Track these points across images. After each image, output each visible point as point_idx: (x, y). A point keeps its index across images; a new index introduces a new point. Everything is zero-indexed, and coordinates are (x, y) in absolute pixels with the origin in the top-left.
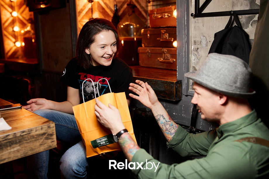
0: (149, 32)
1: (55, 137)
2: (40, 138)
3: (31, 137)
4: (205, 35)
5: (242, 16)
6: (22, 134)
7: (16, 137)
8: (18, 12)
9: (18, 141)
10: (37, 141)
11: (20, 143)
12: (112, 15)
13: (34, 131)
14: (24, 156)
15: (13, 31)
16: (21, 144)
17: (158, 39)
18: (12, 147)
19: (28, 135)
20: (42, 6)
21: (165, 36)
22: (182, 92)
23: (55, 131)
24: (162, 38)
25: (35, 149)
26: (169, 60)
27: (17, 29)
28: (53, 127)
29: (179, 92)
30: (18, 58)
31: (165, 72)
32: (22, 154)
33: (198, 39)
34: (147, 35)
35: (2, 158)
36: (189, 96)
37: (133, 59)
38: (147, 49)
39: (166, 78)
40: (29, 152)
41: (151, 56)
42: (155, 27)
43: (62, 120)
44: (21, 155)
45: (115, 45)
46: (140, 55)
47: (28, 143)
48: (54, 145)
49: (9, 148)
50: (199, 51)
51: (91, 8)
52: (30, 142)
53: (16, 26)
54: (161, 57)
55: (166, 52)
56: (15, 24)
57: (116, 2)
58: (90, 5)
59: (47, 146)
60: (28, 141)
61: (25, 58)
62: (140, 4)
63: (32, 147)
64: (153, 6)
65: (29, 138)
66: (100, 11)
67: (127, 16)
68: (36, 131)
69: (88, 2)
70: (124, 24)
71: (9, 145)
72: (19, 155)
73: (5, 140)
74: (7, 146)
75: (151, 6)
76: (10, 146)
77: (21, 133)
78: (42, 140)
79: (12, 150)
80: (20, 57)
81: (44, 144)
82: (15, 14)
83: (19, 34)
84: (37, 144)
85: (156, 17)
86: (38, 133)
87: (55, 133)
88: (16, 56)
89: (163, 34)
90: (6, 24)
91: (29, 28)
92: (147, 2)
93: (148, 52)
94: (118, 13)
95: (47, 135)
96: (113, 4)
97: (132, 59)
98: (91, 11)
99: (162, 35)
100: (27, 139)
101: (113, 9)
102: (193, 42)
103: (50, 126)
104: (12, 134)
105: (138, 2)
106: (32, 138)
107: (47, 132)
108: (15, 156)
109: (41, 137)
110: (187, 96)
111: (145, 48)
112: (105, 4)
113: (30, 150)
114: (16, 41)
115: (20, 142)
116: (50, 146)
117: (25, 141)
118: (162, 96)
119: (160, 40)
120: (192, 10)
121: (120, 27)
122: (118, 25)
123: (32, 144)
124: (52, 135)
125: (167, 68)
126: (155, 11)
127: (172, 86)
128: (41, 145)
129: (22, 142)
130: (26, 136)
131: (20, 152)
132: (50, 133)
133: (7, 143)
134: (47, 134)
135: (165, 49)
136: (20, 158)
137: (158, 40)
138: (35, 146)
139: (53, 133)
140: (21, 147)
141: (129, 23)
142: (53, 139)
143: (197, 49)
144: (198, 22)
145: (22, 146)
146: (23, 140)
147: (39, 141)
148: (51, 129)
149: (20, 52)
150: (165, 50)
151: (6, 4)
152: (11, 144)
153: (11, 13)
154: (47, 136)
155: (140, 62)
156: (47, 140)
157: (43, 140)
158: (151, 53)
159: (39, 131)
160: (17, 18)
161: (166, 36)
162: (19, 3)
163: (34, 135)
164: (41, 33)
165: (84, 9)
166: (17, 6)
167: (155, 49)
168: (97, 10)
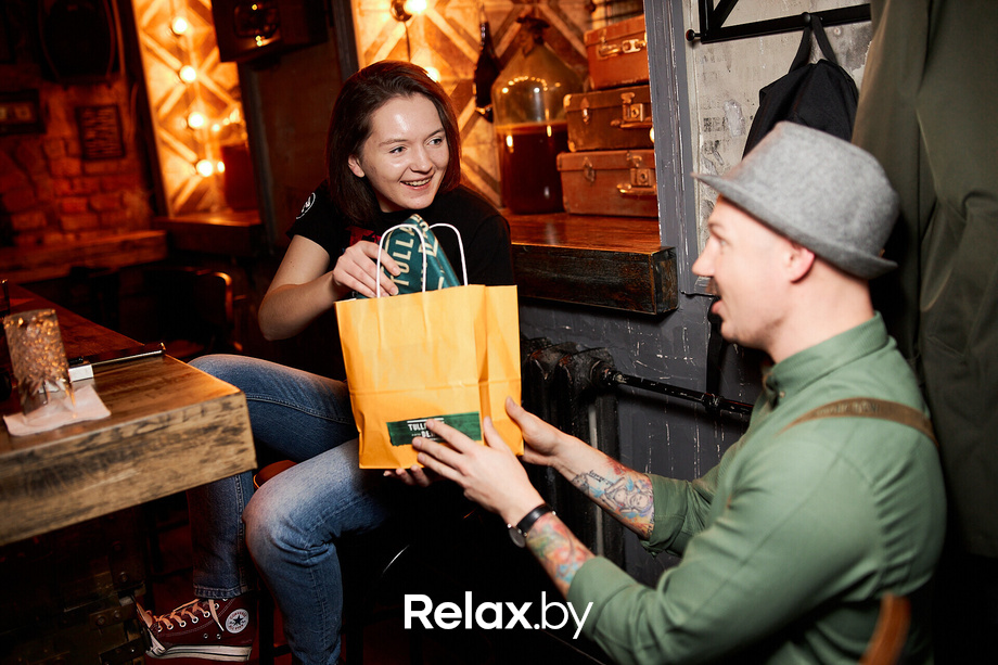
0: (585, 103)
1: (247, 437)
2: (198, 442)
3: (168, 439)
4: (736, 98)
5: (843, 26)
6: (141, 431)
7: (121, 439)
8: (200, 66)
9: (128, 452)
10: (191, 449)
11: (137, 459)
12: (474, 56)
13: (180, 420)
14: (152, 499)
15: (188, 127)
16: (139, 461)
17: (613, 123)
18: (110, 470)
19: (159, 432)
20: (260, 42)
21: (635, 113)
22: (676, 286)
23: (246, 420)
24: (625, 118)
25: (185, 475)
26: (648, 186)
27: (199, 119)
28: (241, 406)
29: (668, 287)
30: (207, 211)
31: (637, 225)
32: (144, 490)
33: (715, 113)
34: (581, 111)
35: (80, 504)
36: (696, 297)
37: (547, 193)
38: (584, 156)
39: (628, 243)
40: (168, 483)
41: (595, 178)
42: (606, 84)
43: (284, 391)
44: (141, 494)
45: (440, 140)
46: (565, 178)
47: (161, 456)
48: (245, 462)
49: (101, 474)
50: (720, 149)
51: (405, 37)
52: (169, 453)
53: (198, 110)
54: (627, 179)
55: (639, 162)
56: (193, 107)
57: (486, 15)
58: (400, 30)
59: (224, 467)
60: (162, 452)
61: (229, 211)
62: (564, 18)
63: (176, 468)
64: (607, 18)
65: (165, 442)
66: (433, 47)
67: (519, 56)
68: (184, 421)
69: (394, 21)
70: (511, 83)
71: (99, 466)
72: (136, 496)
73: (88, 449)
74: (95, 470)
75: (600, 19)
76: (105, 467)
77: (136, 427)
78: (207, 448)
79: (112, 480)
80: (215, 208)
81: (214, 460)
82: (191, 74)
83: (206, 137)
84: (192, 458)
85: (603, 54)
86: (190, 424)
87: (247, 425)
88: (202, 205)
89: (628, 105)
90: (166, 109)
91: (235, 116)
92: (587, 7)
93: (586, 166)
94: (493, 49)
95: (224, 432)
96: (477, 23)
97: (543, 192)
98: (405, 46)
99: (624, 110)
100: (157, 443)
101: (478, 36)
102: (702, 123)
103: (230, 403)
104: (107, 432)
105: (557, 11)
106: (172, 441)
107: (221, 421)
108: (122, 499)
109: (203, 438)
110: (690, 296)
111: (578, 154)
112: (450, 22)
113: (170, 479)
114: (199, 160)
115: (134, 454)
116: (235, 466)
117: (152, 450)
118: (617, 302)
119: (619, 126)
120: (692, 21)
121: (498, 91)
122: (494, 86)
123: (173, 460)
124: (237, 431)
125: (646, 214)
126: (601, 35)
127: (644, 268)
128: (204, 461)
129: (142, 454)
130: (153, 436)
131: (139, 484)
132: (231, 425)
133: (92, 458)
134: (220, 429)
135: (637, 154)
136: (139, 502)
137: (614, 126)
138: (185, 466)
139: (241, 424)
140: (141, 469)
141: (526, 78)
142: (243, 443)
143: (716, 146)
144: (712, 59)
145: (142, 466)
146: (144, 448)
147: (198, 449)
148: (234, 412)
149: (215, 194)
150: (635, 157)
151: (161, 45)
152: (105, 462)
153: (178, 73)
154: (223, 435)
155: (565, 199)
156: (222, 447)
157: (211, 447)
158: (595, 170)
159: (195, 420)
160: (197, 87)
161: (637, 112)
162: (200, 41)
163: (180, 432)
164: (262, 128)
165: (382, 44)
166: (195, 49)
167: (605, 156)
168: (427, 45)
